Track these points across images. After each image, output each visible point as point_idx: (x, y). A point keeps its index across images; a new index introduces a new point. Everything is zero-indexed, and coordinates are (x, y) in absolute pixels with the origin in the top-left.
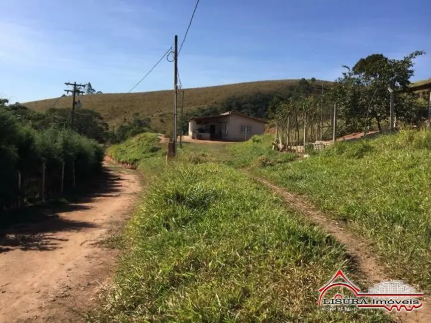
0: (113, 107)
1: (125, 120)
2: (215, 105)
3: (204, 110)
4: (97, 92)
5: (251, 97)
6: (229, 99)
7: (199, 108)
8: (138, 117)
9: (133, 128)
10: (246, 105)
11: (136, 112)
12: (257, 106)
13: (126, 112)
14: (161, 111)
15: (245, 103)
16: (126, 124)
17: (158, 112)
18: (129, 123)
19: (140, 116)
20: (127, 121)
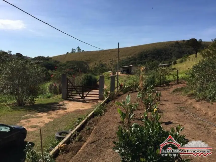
0: (90, 58)
1: (95, 64)
2: (135, 56)
3: (130, 58)
4: (82, 50)
5: (151, 51)
6: (141, 53)
7: (127, 58)
8: (101, 62)
9: (99, 68)
10: (149, 55)
11: (100, 60)
12: (155, 55)
13: (95, 60)
14: (111, 59)
15: (149, 54)
16: (96, 66)
17: (109, 60)
18: (97, 65)
19: (102, 61)
20: (96, 64)
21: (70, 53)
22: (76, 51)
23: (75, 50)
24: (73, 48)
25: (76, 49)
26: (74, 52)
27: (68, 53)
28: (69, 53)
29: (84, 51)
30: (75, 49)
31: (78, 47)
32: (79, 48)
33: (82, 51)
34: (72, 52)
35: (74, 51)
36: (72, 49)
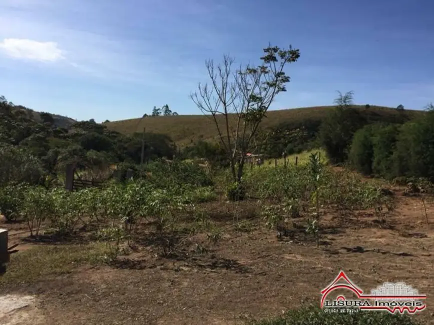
0: (184, 128)
4: (173, 112)
11: (201, 134)
13: (193, 134)
18: (195, 144)
19: (204, 137)
20: (193, 141)
21: (150, 116)
22: (161, 113)
23: (159, 111)
24: (155, 107)
25: (161, 108)
26: (157, 115)
27: (145, 115)
28: (147, 116)
29: (176, 113)
30: (159, 109)
31: (165, 105)
32: (167, 107)
33: (173, 114)
34: (154, 115)
35: (158, 113)
36: (153, 108)
